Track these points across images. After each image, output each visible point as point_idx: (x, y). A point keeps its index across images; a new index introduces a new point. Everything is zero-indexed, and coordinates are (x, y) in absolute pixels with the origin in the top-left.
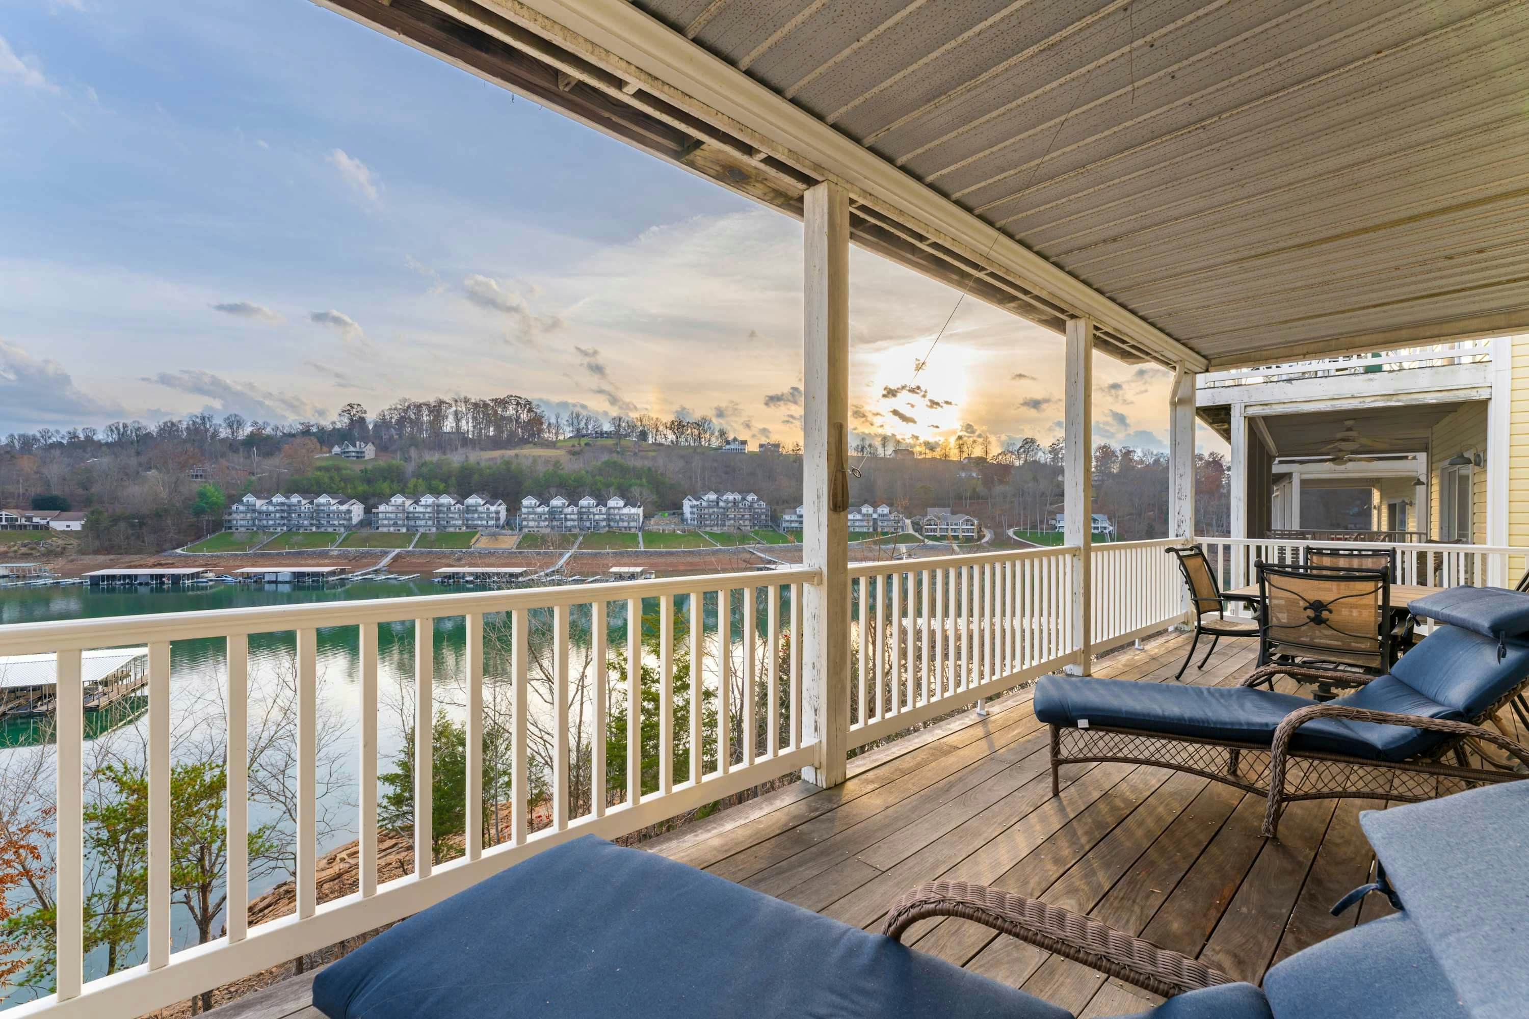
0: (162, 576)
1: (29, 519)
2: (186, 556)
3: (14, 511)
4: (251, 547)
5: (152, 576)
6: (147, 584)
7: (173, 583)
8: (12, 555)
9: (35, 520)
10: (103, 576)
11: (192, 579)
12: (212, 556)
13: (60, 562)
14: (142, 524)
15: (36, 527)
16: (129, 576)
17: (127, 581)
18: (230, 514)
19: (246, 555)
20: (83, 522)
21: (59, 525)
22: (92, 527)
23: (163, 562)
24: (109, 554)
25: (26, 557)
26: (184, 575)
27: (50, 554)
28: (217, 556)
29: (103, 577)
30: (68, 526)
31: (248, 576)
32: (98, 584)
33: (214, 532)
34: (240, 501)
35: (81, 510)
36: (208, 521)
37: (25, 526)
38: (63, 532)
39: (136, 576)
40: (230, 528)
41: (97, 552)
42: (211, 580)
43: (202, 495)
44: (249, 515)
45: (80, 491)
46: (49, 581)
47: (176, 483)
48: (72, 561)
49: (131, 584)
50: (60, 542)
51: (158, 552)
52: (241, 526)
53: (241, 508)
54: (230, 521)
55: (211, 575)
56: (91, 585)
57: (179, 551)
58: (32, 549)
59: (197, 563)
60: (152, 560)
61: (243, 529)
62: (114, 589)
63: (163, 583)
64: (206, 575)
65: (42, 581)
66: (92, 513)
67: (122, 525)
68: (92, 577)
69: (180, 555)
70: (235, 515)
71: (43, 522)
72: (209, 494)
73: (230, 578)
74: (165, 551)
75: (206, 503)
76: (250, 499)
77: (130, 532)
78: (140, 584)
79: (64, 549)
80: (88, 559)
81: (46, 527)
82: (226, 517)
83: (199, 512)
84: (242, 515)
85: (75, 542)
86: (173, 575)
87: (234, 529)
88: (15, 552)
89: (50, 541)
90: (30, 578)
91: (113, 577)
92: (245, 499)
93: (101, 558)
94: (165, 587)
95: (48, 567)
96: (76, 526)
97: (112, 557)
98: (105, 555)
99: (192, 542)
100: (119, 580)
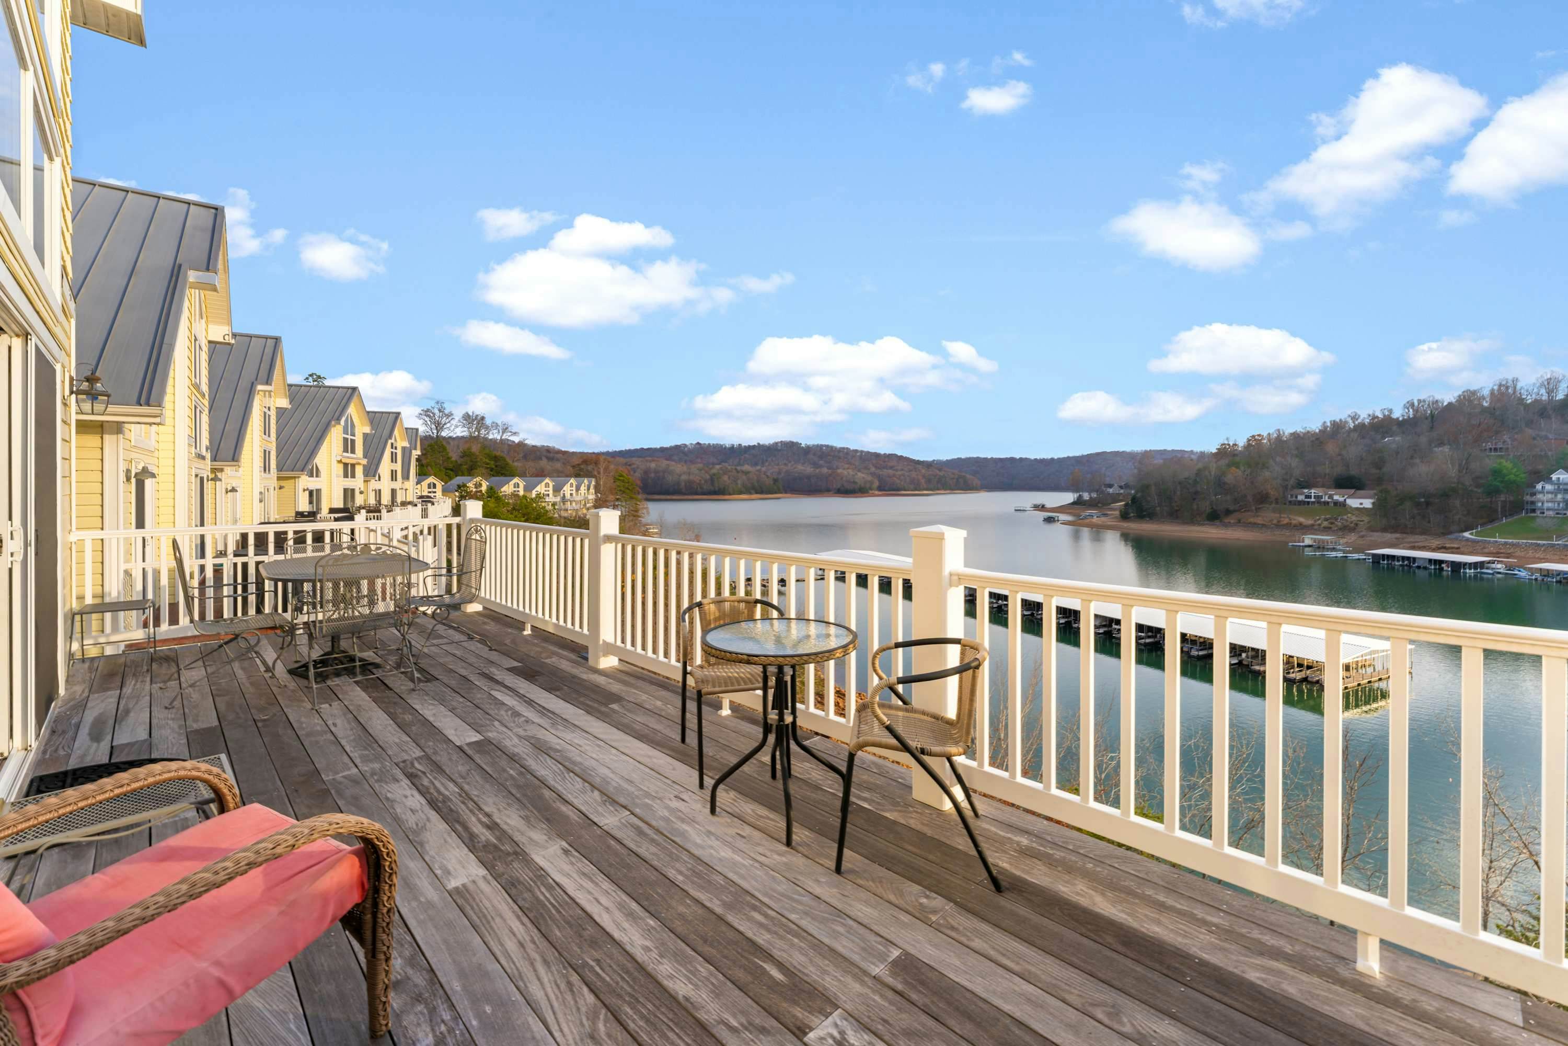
0: (1441, 562)
1: (1331, 497)
2: (1473, 541)
3: (1321, 489)
4: (1559, 537)
5: (1430, 561)
6: (1425, 568)
7: (1452, 571)
8: (1316, 527)
9: (1336, 497)
10: (1383, 555)
11: (1476, 568)
12: (1506, 543)
13: (1352, 537)
14: (1428, 504)
15: (1336, 503)
16: (1408, 558)
17: (1406, 562)
18: (1534, 494)
19: (1553, 546)
20: (1372, 501)
21: (1353, 503)
22: (1380, 505)
23: (1448, 545)
24: (1395, 532)
25: (1327, 530)
26: (1465, 564)
27: (1347, 529)
28: (1513, 545)
29: (1384, 557)
30: (1361, 504)
31: (1547, 573)
32: (1379, 563)
33: (1511, 515)
34: (1548, 480)
35: (1373, 489)
36: (1504, 502)
37: (1328, 503)
38: (1357, 509)
39: (1414, 559)
40: (1534, 511)
41: (1384, 530)
42: (1499, 573)
43: (1496, 473)
44: (1560, 496)
45: (1374, 471)
46: (1340, 554)
47: (1467, 459)
48: (1363, 537)
49: (1410, 567)
50: (1354, 518)
51: (1444, 534)
52: (1548, 509)
53: (1549, 487)
54: (1533, 503)
55: (1499, 566)
56: (1373, 562)
57: (1467, 534)
58: (1332, 523)
59: (1486, 550)
60: (1436, 542)
61: (1551, 513)
62: (1393, 568)
63: (1441, 569)
64: (1493, 566)
65: (1334, 554)
66: (1381, 491)
67: (1408, 505)
68: (1374, 555)
69: (1468, 540)
70: (1540, 496)
71: (1341, 499)
72: (1505, 471)
73: (1523, 574)
74: (1451, 533)
75: (1502, 482)
76: (1561, 477)
77: (1416, 512)
78: (1419, 567)
79: (1357, 525)
80: (1377, 536)
81: (1343, 504)
82: (1528, 498)
83: (1493, 492)
84: (1550, 496)
85: (1366, 519)
86: (1453, 562)
87: (1538, 512)
88: (1319, 525)
89: (1345, 517)
90: (1328, 550)
91: (1393, 558)
92: (1554, 477)
93: (1388, 536)
94: (1445, 573)
95: (1342, 541)
96: (1368, 503)
97: (1398, 535)
98: (1391, 533)
99: (1482, 525)
100: (1398, 561)
